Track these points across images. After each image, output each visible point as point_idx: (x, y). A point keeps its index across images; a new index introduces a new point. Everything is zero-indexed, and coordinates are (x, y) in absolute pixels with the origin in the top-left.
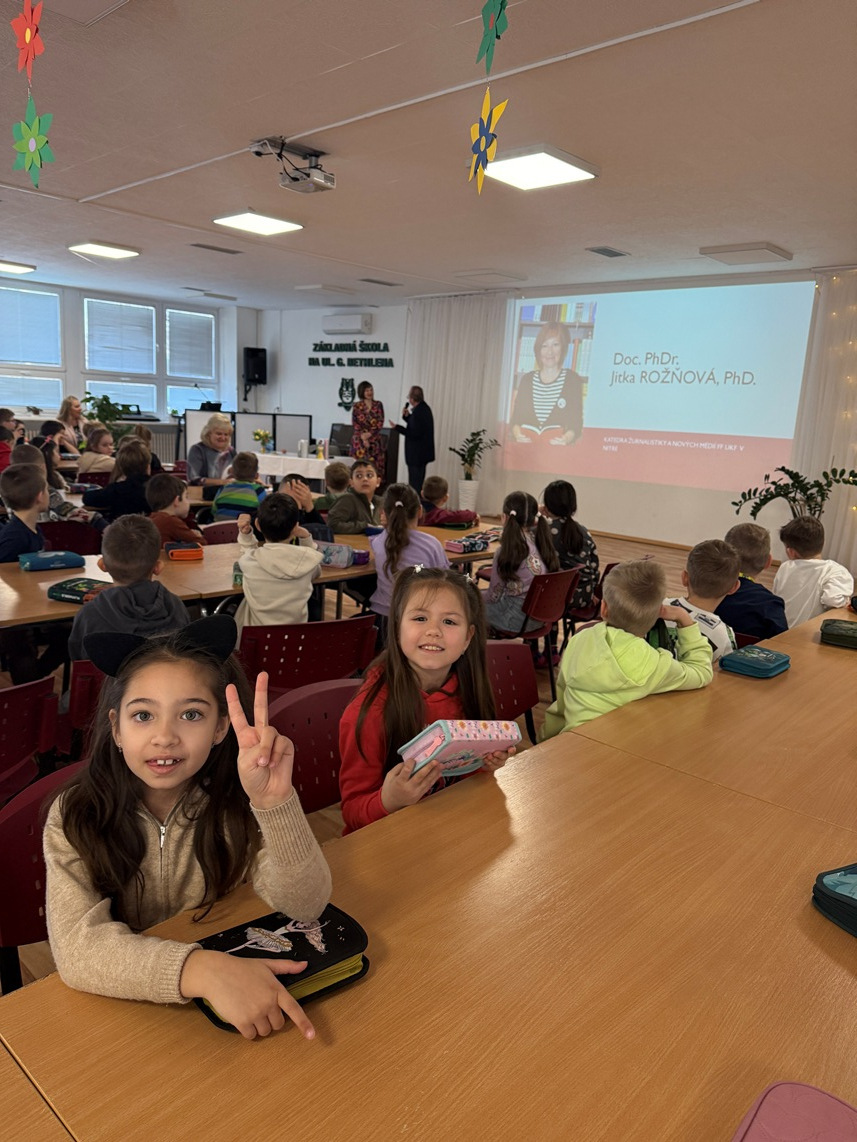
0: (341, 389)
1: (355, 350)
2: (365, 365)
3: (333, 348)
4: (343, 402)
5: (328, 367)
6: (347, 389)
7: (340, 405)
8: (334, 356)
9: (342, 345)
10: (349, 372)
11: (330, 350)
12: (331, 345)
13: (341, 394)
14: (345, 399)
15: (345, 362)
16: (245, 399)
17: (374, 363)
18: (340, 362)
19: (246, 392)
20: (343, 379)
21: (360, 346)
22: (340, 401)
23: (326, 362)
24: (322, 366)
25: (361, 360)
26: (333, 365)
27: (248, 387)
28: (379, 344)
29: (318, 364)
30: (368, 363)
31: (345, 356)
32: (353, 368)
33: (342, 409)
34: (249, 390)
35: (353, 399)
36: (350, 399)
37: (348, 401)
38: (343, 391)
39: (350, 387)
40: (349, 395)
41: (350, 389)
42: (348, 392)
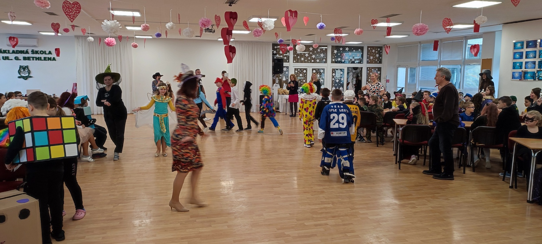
0: (19, 71)
1: (28, 53)
2: (36, 60)
3: (11, 52)
4: (22, 76)
5: (7, 61)
6: (24, 71)
7: (19, 77)
8: (12, 56)
9: (17, 51)
10: (25, 63)
11: (9, 53)
12: (9, 51)
13: (19, 72)
14: (23, 75)
15: (22, 58)
17: (43, 59)
18: (17, 58)
21: (32, 51)
22: (20, 76)
23: (7, 58)
25: (33, 58)
26: (12, 60)
28: (45, 51)
30: (39, 59)
31: (21, 56)
32: (27, 61)
33: (22, 79)
35: (29, 74)
36: (27, 75)
37: (25, 76)
38: (21, 71)
39: (26, 69)
40: (26, 73)
41: (27, 70)
42: (24, 72)
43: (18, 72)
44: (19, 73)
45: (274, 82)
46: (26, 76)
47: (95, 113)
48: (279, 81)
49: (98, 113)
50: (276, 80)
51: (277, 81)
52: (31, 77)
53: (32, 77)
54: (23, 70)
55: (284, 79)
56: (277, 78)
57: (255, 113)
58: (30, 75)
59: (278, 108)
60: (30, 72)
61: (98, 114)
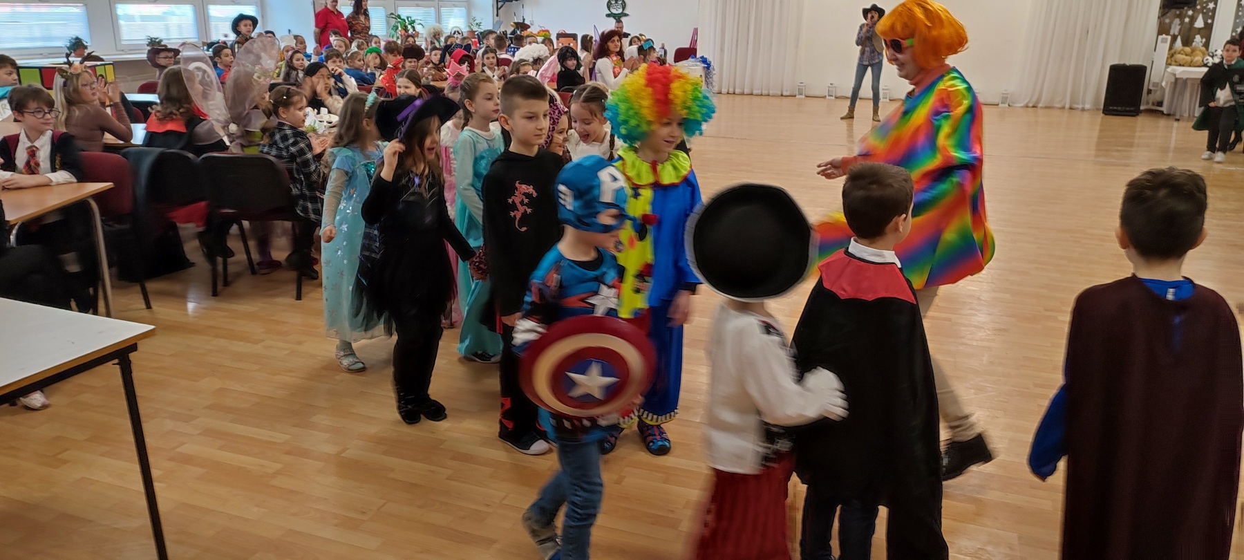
0: (608, 2)
4: (612, 13)
7: (608, 16)
14: (614, 11)
16: (497, 15)
19: (498, 9)
22: (609, 12)
27: (500, 4)
34: (502, 6)
35: (623, 10)
36: (620, 11)
37: (617, 12)
38: (611, 4)
39: (620, 0)
40: (618, 7)
41: (621, 2)
42: (617, 4)
43: (608, 5)
44: (609, 10)
45: (1163, 29)
46: (619, 14)
47: (724, 91)
48: (1180, 30)
49: (728, 91)
50: (1173, 26)
51: (1175, 29)
52: (626, 15)
53: (628, 15)
54: (614, 2)
55: (1199, 23)
56: (1177, 21)
57: (1088, 110)
58: (626, 12)
59: (1160, 104)
60: (625, 6)
61: (728, 93)
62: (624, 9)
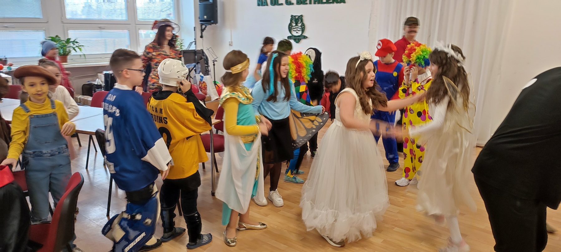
0: (289, 25)
2: (315, 3)
4: (293, 36)
6: (296, 25)
10: (299, 10)
13: (290, 29)
14: (295, 34)
15: (294, 1)
16: (202, 37)
18: (288, 2)
19: (202, 30)
20: (292, 16)
22: (291, 35)
23: (276, 2)
24: (270, 6)
26: (282, 4)
27: (204, 26)
29: (267, 5)
32: (302, 6)
34: (204, 29)
35: (302, 33)
36: (300, 33)
37: (297, 35)
38: (292, 26)
39: (299, 22)
40: (299, 29)
41: (300, 25)
42: (297, 27)
43: (289, 27)
44: (290, 32)
46: (299, 36)
52: (305, 37)
53: (307, 37)
54: (294, 25)
60: (304, 28)
62: (303, 30)
